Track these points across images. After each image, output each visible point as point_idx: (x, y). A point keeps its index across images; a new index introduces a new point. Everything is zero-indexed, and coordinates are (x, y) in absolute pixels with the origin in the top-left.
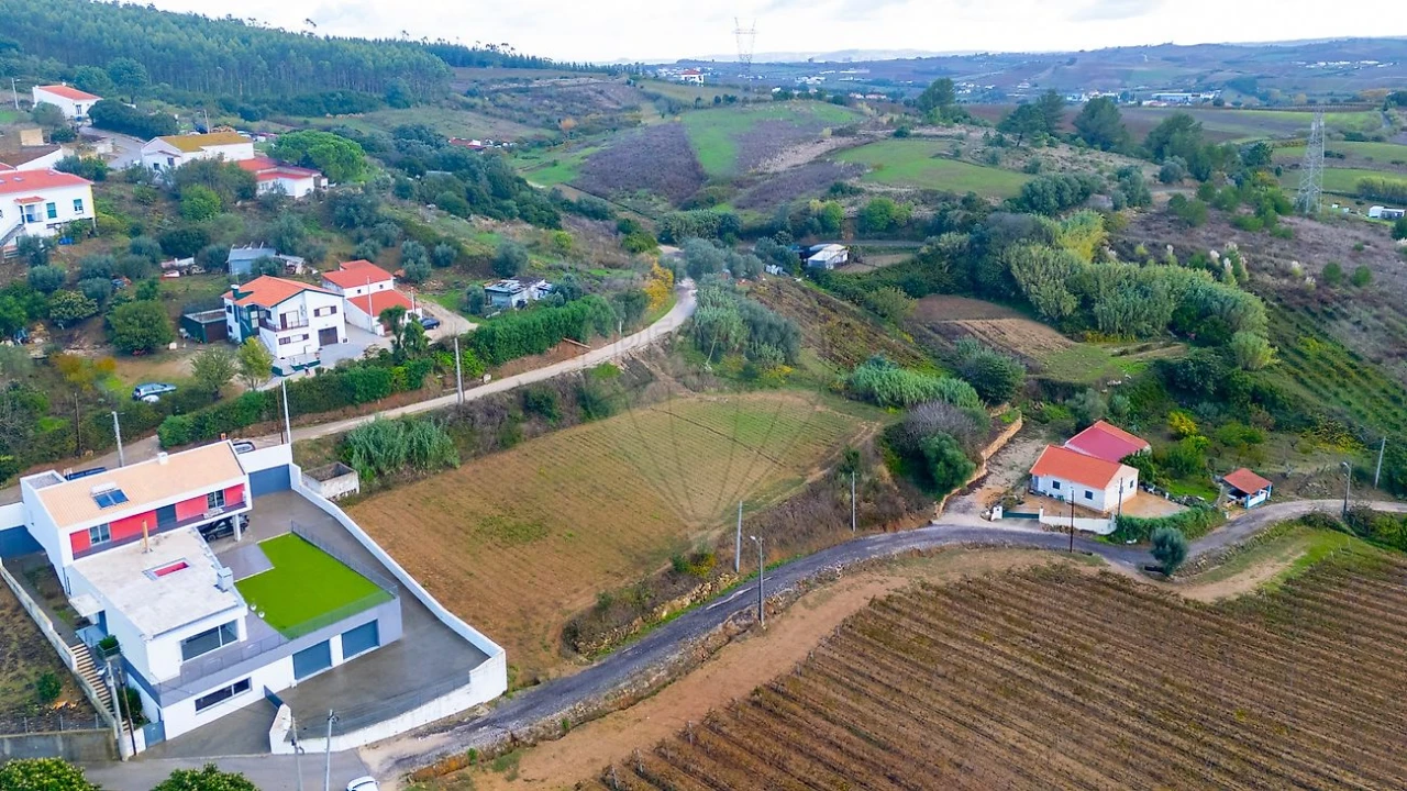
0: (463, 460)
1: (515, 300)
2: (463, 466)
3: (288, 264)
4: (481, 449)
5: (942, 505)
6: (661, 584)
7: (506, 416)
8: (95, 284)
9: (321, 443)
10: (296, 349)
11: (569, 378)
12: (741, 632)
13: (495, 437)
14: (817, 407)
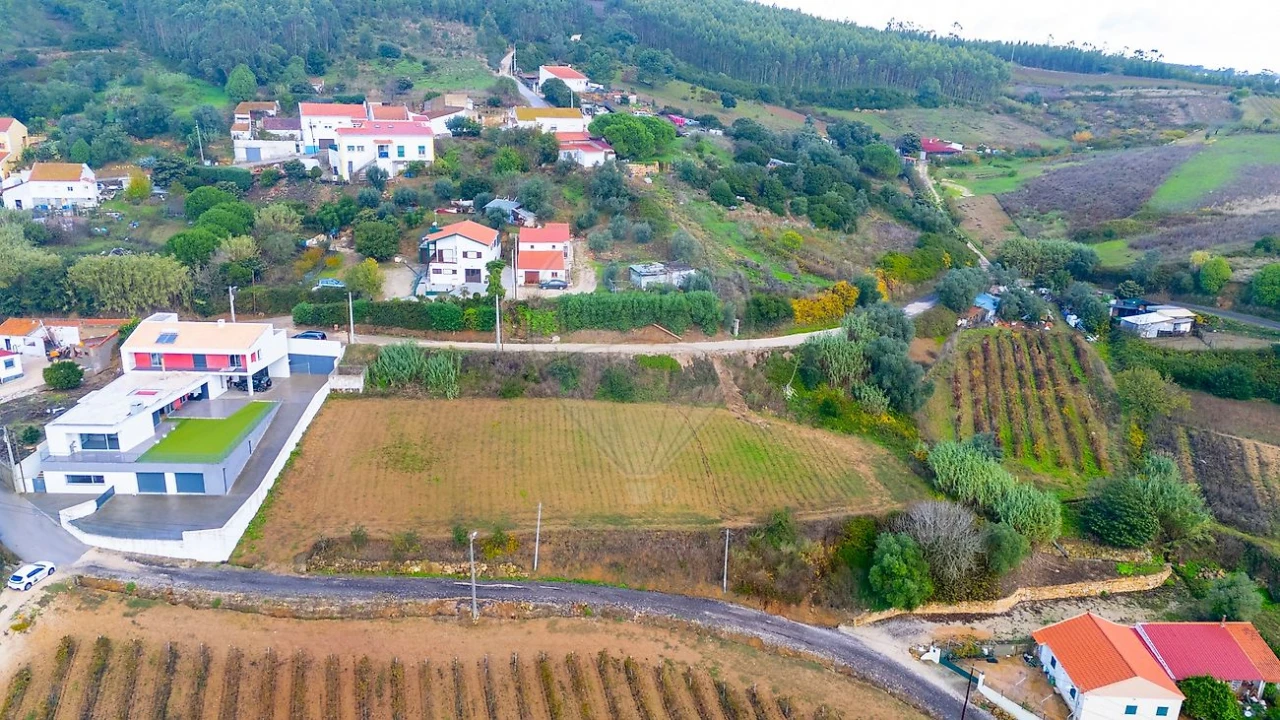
2: (455, 401)
3: (520, 218)
4: (484, 391)
5: (876, 616)
6: (440, 546)
7: (522, 372)
8: (383, 206)
9: (372, 349)
10: (446, 280)
11: (615, 358)
12: (453, 615)
13: (499, 386)
14: (863, 466)
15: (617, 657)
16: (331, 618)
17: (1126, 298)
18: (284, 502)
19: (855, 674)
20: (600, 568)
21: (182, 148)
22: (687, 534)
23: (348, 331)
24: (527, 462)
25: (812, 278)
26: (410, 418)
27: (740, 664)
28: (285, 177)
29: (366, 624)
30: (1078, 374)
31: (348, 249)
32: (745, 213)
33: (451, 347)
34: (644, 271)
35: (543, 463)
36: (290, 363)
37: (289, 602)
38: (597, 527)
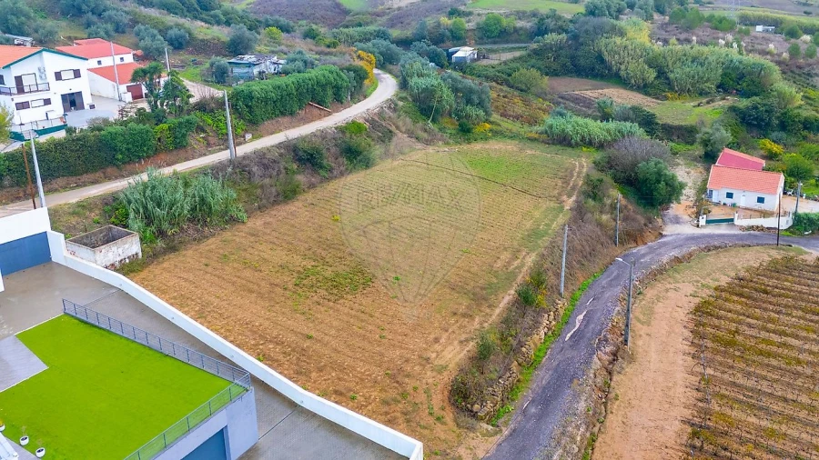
0: (250, 213)
1: (256, 71)
2: (252, 220)
4: (264, 201)
7: (283, 168)
10: (37, 115)
12: (610, 362)
13: (275, 189)
34: (251, 62)
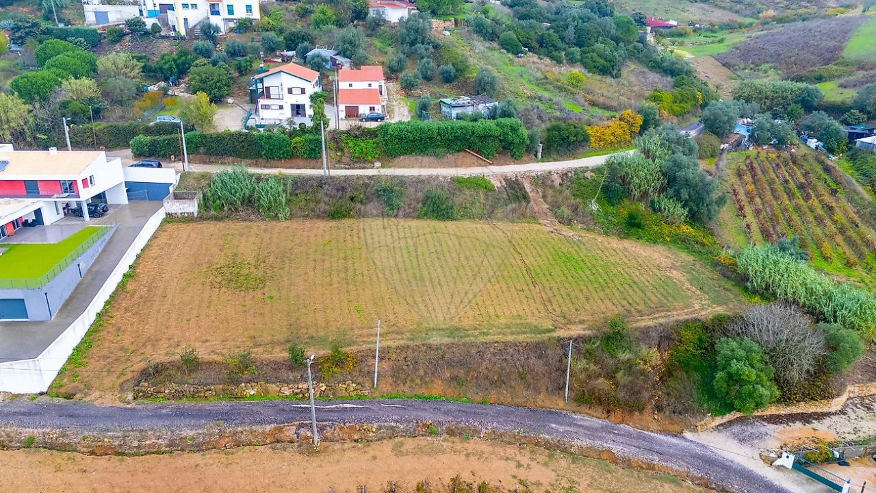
3: (337, 62)
4: (314, 213)
5: (719, 420)
6: (276, 366)
7: (349, 194)
8: (215, 55)
9: (205, 176)
10: (274, 115)
11: (434, 180)
12: (292, 442)
13: (327, 207)
14: (674, 272)
15: (469, 481)
16: (158, 453)
17: (852, 125)
18: (113, 325)
19: (714, 486)
20: (440, 383)
21: (39, 14)
22: (524, 344)
23: (184, 161)
24: (360, 277)
25: (596, 109)
26: (243, 239)
27: (596, 480)
28: (128, 34)
29: (197, 458)
30: (834, 186)
31: (186, 94)
32: (531, 60)
33: (280, 174)
34: (454, 103)
35: (375, 278)
36: (127, 191)
37: (112, 436)
38: (435, 340)
